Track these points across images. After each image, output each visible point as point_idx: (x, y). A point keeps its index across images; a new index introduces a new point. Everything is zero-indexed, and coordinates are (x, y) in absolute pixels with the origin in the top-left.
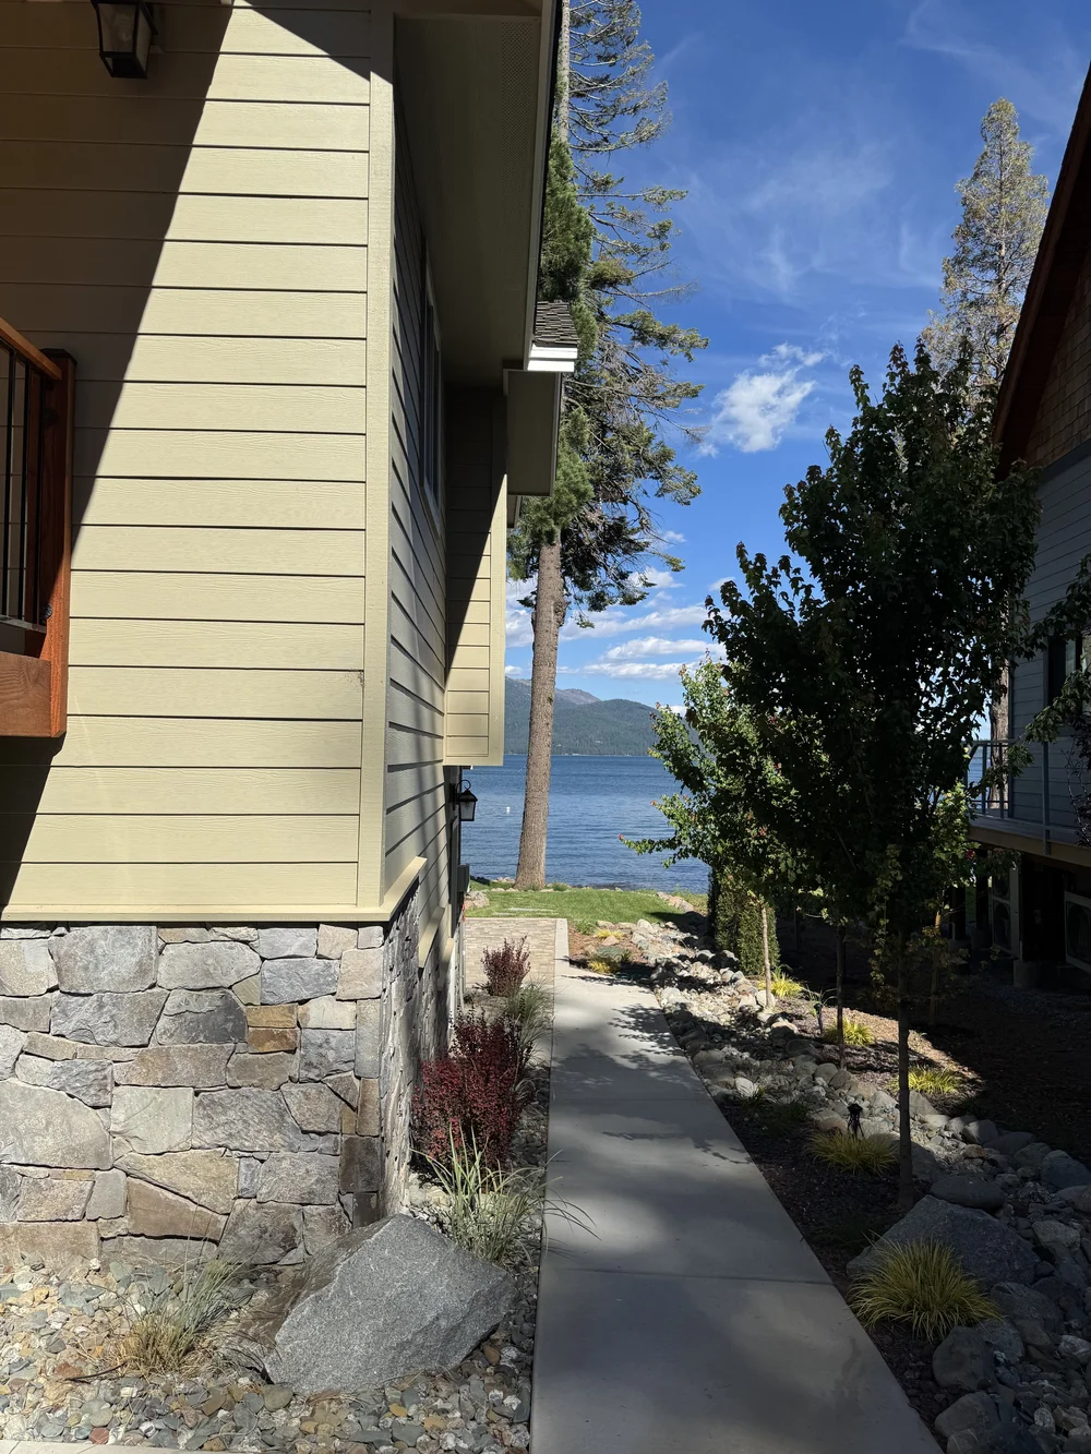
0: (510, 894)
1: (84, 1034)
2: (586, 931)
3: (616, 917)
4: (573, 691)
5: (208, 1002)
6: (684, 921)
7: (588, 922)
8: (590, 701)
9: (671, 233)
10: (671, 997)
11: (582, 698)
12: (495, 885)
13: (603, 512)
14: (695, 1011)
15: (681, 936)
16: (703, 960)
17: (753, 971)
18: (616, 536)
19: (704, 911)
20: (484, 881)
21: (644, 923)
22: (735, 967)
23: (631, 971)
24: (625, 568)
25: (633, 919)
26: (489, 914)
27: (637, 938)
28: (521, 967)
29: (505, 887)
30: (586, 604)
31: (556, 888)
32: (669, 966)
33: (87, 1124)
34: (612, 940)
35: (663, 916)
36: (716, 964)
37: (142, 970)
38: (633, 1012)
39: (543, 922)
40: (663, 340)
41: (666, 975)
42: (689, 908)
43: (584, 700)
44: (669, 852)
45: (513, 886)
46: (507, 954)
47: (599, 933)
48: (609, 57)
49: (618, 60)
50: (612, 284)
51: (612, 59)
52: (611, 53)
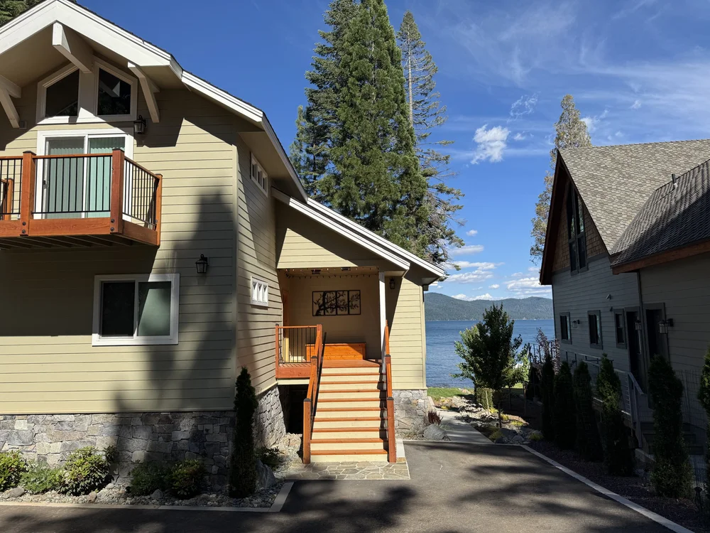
2: (438, 400)
3: (446, 396)
5: (407, 399)
6: (467, 397)
7: (438, 397)
9: (450, 159)
10: (464, 414)
14: (470, 416)
15: (467, 401)
16: (473, 406)
17: (485, 407)
18: (436, 257)
19: (473, 394)
21: (455, 397)
22: (481, 407)
23: (456, 410)
25: (451, 396)
27: (453, 401)
32: (464, 407)
34: (446, 402)
35: (461, 396)
36: (476, 407)
38: (455, 417)
40: (448, 192)
41: (463, 409)
42: (470, 393)
44: (461, 377)
47: (442, 400)
48: (424, 94)
49: (428, 95)
50: (430, 175)
51: (426, 95)
52: (426, 92)
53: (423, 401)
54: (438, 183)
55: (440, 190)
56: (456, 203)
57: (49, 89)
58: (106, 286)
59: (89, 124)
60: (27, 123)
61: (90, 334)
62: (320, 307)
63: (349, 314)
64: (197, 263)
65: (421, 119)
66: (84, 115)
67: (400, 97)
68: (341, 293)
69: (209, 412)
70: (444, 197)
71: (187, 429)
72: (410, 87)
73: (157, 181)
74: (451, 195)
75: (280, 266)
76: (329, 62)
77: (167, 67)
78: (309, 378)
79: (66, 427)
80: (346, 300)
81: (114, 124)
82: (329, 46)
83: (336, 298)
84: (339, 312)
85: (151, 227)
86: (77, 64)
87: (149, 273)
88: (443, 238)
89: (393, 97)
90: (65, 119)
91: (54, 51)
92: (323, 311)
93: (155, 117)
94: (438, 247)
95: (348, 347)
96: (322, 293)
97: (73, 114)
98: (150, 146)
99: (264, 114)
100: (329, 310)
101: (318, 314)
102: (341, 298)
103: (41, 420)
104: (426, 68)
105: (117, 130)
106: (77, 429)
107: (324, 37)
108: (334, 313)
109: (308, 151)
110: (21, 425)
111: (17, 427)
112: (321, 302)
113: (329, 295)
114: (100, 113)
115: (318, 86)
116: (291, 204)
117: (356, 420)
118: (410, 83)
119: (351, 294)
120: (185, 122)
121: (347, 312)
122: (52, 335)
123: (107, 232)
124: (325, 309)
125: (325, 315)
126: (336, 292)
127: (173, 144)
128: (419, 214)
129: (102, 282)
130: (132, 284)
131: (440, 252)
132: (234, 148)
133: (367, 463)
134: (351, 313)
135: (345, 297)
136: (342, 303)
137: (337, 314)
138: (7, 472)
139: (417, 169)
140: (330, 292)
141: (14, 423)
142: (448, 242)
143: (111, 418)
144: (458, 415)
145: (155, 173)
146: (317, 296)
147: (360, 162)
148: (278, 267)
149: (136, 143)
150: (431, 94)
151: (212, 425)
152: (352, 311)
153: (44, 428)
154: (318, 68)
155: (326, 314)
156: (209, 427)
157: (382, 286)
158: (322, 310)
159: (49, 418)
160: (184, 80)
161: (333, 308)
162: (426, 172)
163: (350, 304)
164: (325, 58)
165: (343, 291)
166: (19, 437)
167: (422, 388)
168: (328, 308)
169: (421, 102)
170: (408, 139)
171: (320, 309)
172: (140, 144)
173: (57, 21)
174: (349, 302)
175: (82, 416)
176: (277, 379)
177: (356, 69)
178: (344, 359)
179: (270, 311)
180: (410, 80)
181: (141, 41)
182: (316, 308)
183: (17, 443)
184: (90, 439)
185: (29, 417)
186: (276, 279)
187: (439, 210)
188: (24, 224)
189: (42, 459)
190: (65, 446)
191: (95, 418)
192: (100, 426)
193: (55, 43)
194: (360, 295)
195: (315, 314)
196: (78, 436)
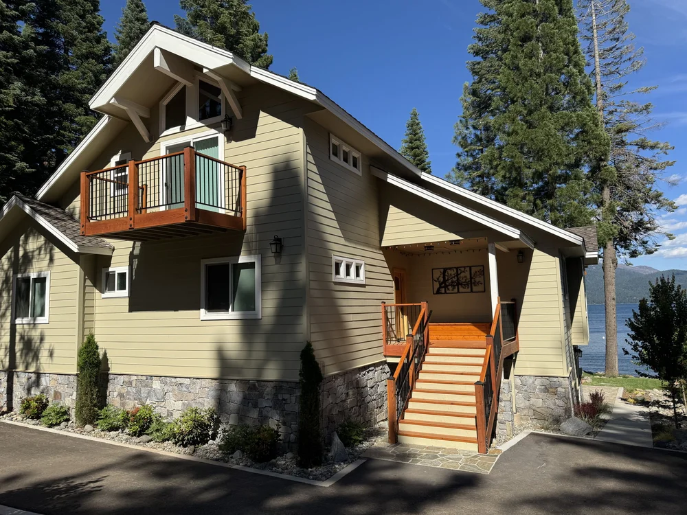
0: (602, 379)
1: (526, 391)
2: (631, 391)
4: (640, 267)
5: (543, 387)
7: (632, 388)
8: (652, 272)
10: (654, 409)
11: (647, 270)
12: (596, 375)
13: (634, 216)
14: (661, 413)
18: (639, 226)
20: (591, 373)
21: (655, 390)
23: (644, 403)
24: (645, 240)
26: (592, 385)
27: (651, 394)
28: (601, 397)
29: (600, 376)
30: (627, 256)
31: (624, 377)
33: (527, 403)
34: (640, 394)
37: (533, 382)
38: (640, 412)
39: (613, 388)
40: (652, 147)
41: (657, 403)
43: (648, 272)
45: (604, 376)
46: (597, 394)
47: (635, 392)
48: (615, 39)
49: (620, 40)
50: (626, 131)
51: (617, 39)
52: (616, 36)
53: (563, 390)
54: (637, 139)
55: (642, 146)
56: (664, 159)
57: (168, 106)
58: (210, 268)
59: (194, 130)
60: (154, 138)
61: (198, 309)
62: (440, 285)
63: (472, 291)
64: (271, 244)
65: (613, 69)
66: (191, 122)
67: (572, 48)
68: (463, 269)
69: (287, 382)
70: (646, 154)
71: (270, 397)
72: (595, 35)
73: (242, 172)
74: (656, 151)
75: (384, 244)
76: (493, 30)
77: (232, 64)
78: (400, 357)
79: (184, 389)
80: (469, 277)
81: (211, 126)
82: (493, 12)
83: (458, 275)
84: (461, 289)
85: (238, 215)
86: (183, 81)
87: (239, 254)
88: (646, 202)
89: (562, 49)
90: (177, 129)
91: (157, 72)
92: (443, 289)
93: (238, 115)
94: (641, 214)
95: (472, 327)
96: (442, 271)
97: (183, 123)
98: (237, 141)
99: (318, 91)
100: (450, 287)
101: (438, 292)
102: (462, 275)
103: (168, 382)
104: (614, 9)
105: (213, 131)
106: (192, 391)
107: (486, 5)
108: (456, 290)
109: (474, 128)
110: (156, 385)
111: (154, 386)
112: (441, 279)
113: (449, 272)
114: (200, 119)
115: (482, 57)
116: (389, 180)
117: (452, 403)
118: (595, 31)
119: (474, 270)
120: (262, 114)
121: (469, 290)
122: (175, 311)
123: (183, 221)
124: (446, 287)
125: (446, 293)
126: (457, 268)
127: (254, 136)
128: (602, 177)
129: (206, 265)
130: (227, 266)
131: (646, 219)
132: (301, 130)
133: (455, 451)
134: (474, 290)
135: (467, 274)
136: (464, 280)
137: (458, 292)
138: (141, 421)
139: (597, 126)
140: (450, 269)
141: (152, 382)
142: (655, 206)
143: (215, 382)
144: (646, 410)
145: (238, 165)
146: (437, 274)
147: (525, 127)
148: (382, 245)
149: (226, 140)
150: (623, 37)
151: (289, 395)
152: (475, 289)
153: (170, 389)
154: (480, 39)
155: (448, 291)
156: (286, 396)
157: (492, 259)
158: (442, 287)
159: (173, 380)
160: (253, 74)
161: (454, 286)
162: (619, 127)
163: (473, 281)
164: (488, 27)
165: (464, 267)
166: (156, 395)
167: (562, 375)
168: (449, 285)
169: (611, 50)
170: (584, 93)
171: (440, 287)
172: (229, 140)
173: (156, 47)
174: (471, 278)
175: (195, 380)
176: (385, 356)
177: (518, 29)
178: (466, 339)
179: (367, 288)
180: (594, 27)
181: (211, 46)
182: (437, 285)
183: (155, 399)
184: (200, 400)
185: (161, 378)
186: (382, 257)
187: (642, 169)
188: (131, 219)
189: (170, 414)
190: (184, 404)
191: (204, 382)
192: (207, 389)
193: (155, 66)
194: (483, 271)
195: (435, 292)
196: (192, 397)
